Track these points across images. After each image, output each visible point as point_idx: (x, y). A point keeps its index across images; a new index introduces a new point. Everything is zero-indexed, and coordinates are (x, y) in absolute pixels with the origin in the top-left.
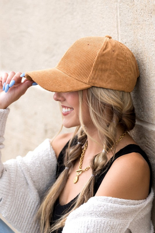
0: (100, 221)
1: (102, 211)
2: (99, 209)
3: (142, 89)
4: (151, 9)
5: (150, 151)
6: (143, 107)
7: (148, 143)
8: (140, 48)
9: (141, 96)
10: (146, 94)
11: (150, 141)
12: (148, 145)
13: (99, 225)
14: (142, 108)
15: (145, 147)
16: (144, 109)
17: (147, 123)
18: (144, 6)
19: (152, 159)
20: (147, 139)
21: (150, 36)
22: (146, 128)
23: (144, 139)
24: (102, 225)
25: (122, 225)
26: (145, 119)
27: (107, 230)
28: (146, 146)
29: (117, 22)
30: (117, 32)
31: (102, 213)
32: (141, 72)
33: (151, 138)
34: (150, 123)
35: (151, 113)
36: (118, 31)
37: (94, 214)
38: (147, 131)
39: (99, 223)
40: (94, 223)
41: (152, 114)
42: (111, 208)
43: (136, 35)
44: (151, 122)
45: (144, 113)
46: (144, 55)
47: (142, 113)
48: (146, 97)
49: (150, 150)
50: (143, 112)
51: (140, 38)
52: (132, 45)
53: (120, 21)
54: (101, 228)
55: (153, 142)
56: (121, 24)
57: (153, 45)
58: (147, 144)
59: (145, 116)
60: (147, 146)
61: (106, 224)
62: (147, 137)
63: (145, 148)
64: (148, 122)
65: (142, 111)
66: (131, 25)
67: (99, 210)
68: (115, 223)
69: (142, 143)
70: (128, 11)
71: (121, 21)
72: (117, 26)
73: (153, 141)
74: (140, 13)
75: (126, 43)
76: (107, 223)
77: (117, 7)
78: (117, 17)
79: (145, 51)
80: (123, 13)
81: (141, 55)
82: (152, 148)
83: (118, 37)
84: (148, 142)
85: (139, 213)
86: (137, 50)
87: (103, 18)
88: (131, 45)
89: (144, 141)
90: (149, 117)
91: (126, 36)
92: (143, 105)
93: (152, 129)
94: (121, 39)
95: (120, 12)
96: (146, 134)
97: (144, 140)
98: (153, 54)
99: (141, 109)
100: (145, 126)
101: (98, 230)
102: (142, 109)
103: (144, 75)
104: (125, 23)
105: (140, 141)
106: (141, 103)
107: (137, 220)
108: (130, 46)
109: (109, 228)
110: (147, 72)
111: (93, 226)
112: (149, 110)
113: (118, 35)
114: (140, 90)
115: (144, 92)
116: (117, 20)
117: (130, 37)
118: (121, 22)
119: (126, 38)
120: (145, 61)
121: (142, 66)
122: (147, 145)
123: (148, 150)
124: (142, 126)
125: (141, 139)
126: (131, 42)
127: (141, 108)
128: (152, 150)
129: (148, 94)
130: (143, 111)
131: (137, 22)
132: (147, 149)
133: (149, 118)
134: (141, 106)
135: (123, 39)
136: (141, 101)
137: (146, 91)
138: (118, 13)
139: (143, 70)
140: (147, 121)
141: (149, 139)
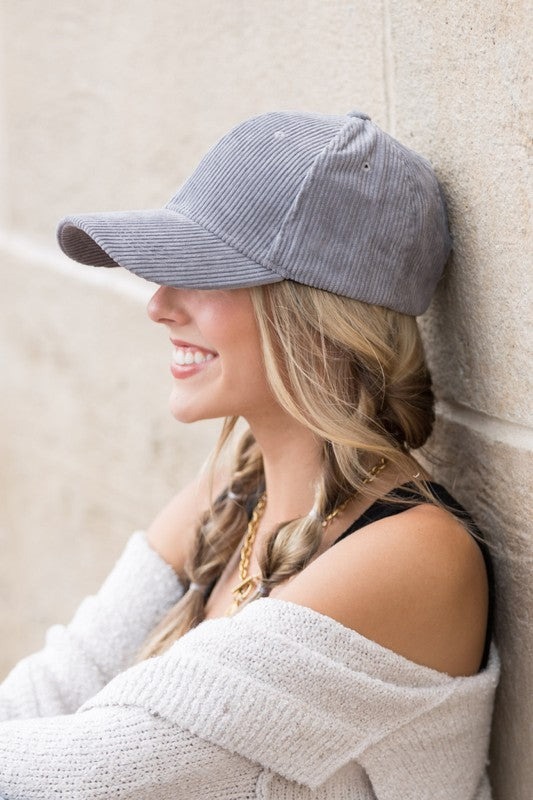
0: (273, 698)
1: (289, 665)
2: (280, 655)
3: (468, 298)
4: (491, 15)
5: (494, 516)
6: (470, 362)
7: (487, 488)
8: (459, 152)
9: (464, 323)
10: (478, 313)
11: (494, 480)
12: (489, 496)
13: (265, 712)
14: (467, 364)
15: (477, 502)
16: (472, 368)
17: (483, 417)
18: (472, 5)
19: (500, 544)
20: (483, 473)
21: (492, 111)
22: (479, 433)
23: (472, 475)
24: (275, 715)
25: (337, 737)
26: (475, 404)
27: (284, 738)
28: (478, 497)
29: (384, 61)
30: (382, 99)
31: (286, 671)
32: (463, 238)
33: (495, 471)
34: (492, 418)
35: (494, 383)
36: (386, 93)
37: (261, 665)
38: (483, 444)
39: (267, 703)
40: (253, 700)
41: (498, 384)
42: (320, 665)
43: (447, 108)
44: (496, 415)
45: (472, 383)
46: (473, 178)
47: (467, 380)
48: (479, 326)
49: (492, 513)
50: (469, 378)
51: (458, 116)
52: (435, 143)
53: (395, 57)
54: (269, 723)
55: (502, 484)
56: (396, 69)
57: (500, 141)
58: (484, 490)
59: (476, 391)
60: (484, 497)
61: (287, 714)
62: (484, 467)
63: (476, 504)
64: (485, 411)
65: (465, 376)
66: (428, 70)
67: (282, 658)
68: (315, 724)
69: (468, 488)
70: (420, 22)
71: (398, 56)
72: (385, 77)
73: (503, 480)
74: (460, 31)
75: (412, 135)
76: (293, 715)
77: (383, 9)
78: (384, 43)
79: (474, 163)
80: (403, 28)
81: (461, 175)
82: (498, 503)
83: (388, 116)
84: (486, 484)
85: (414, 721)
86: (449, 159)
87: (339, 47)
88: (430, 141)
89: (472, 482)
90: (487, 396)
91: (413, 111)
92: (470, 352)
93: (499, 439)
94: (398, 123)
95: (395, 26)
96: (479, 457)
97: (473, 478)
98: (502, 174)
99: (462, 366)
100: (475, 427)
101: (257, 726)
102: (467, 367)
103: (471, 249)
104: (411, 64)
105: (462, 482)
106: (465, 345)
107: (400, 745)
108: (426, 146)
109: (290, 733)
110: (480, 237)
111: (247, 709)
112: (487, 371)
113: (388, 108)
114: (460, 299)
115: (472, 309)
116: (384, 55)
117: (426, 113)
118: (396, 62)
119: (411, 118)
120: (476, 198)
121: (467, 217)
122: (482, 495)
123: (485, 511)
124: (464, 429)
125: (462, 472)
126: (431, 131)
127: (462, 363)
128: (498, 513)
129: (483, 316)
130: (469, 375)
131: (450, 60)
132: (481, 510)
133: (488, 401)
134: (463, 357)
135: (404, 120)
136: (462, 340)
137: (478, 304)
138: (388, 30)
139: (468, 231)
140: (481, 410)
141: (491, 473)
